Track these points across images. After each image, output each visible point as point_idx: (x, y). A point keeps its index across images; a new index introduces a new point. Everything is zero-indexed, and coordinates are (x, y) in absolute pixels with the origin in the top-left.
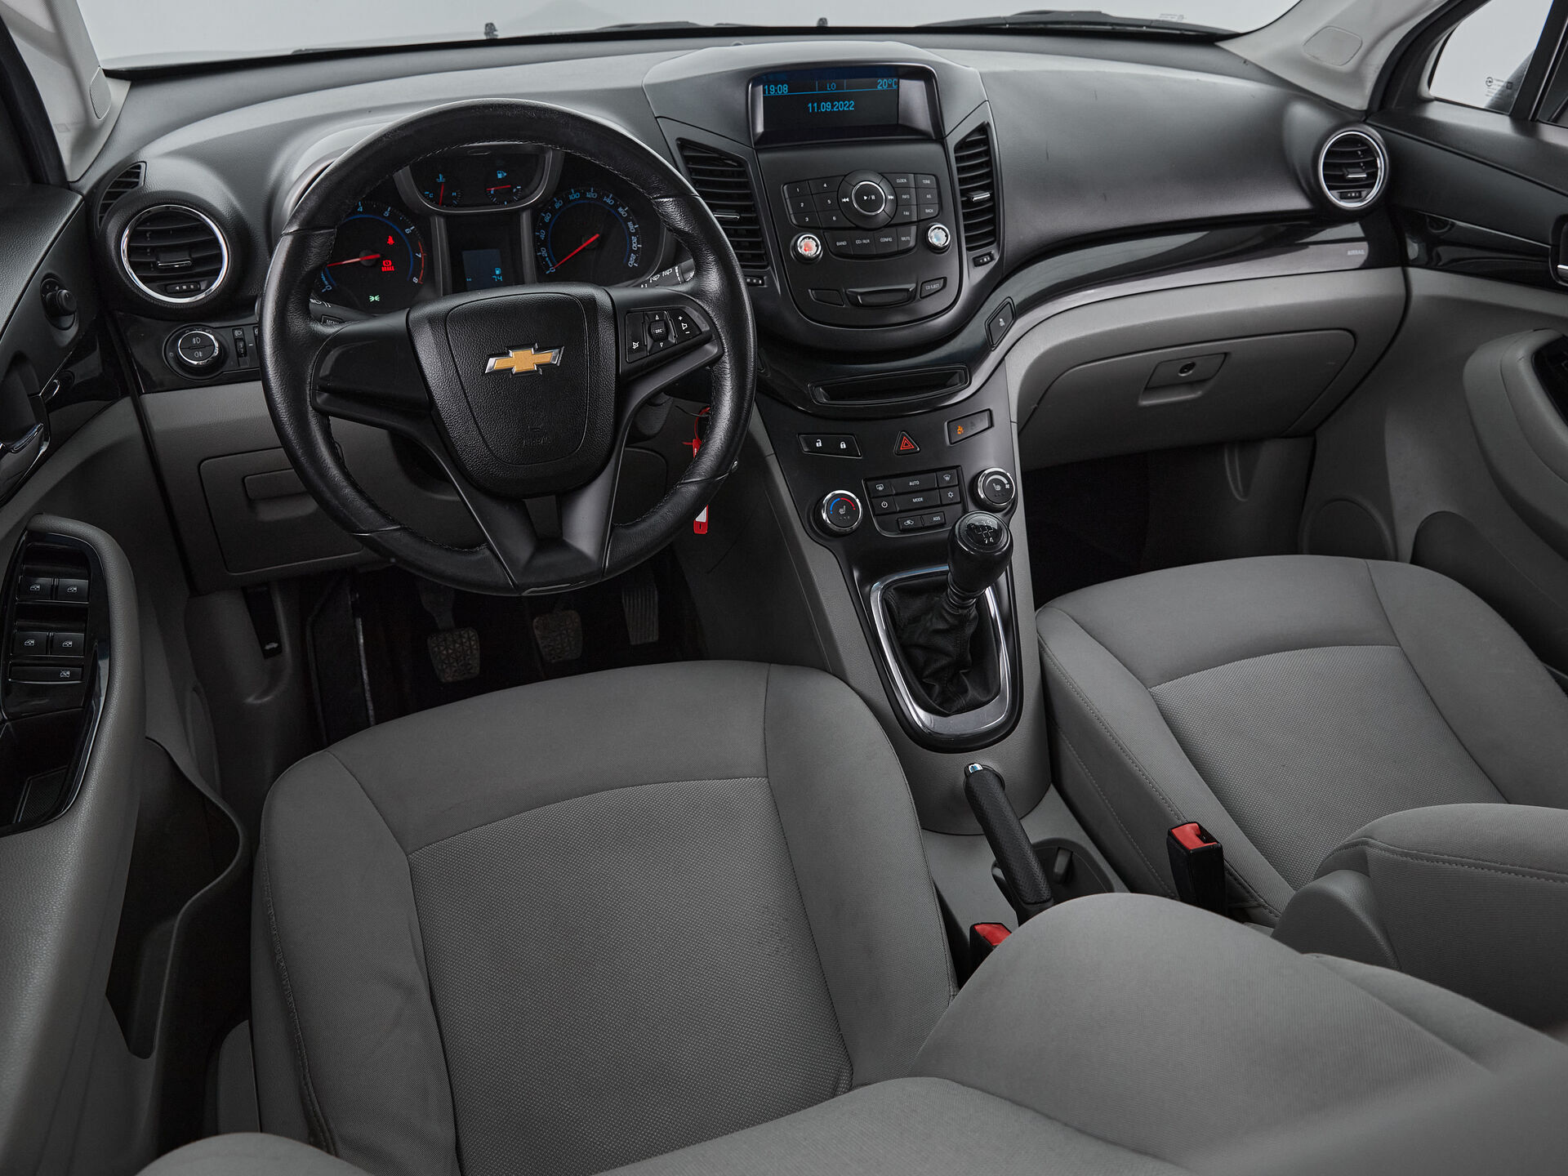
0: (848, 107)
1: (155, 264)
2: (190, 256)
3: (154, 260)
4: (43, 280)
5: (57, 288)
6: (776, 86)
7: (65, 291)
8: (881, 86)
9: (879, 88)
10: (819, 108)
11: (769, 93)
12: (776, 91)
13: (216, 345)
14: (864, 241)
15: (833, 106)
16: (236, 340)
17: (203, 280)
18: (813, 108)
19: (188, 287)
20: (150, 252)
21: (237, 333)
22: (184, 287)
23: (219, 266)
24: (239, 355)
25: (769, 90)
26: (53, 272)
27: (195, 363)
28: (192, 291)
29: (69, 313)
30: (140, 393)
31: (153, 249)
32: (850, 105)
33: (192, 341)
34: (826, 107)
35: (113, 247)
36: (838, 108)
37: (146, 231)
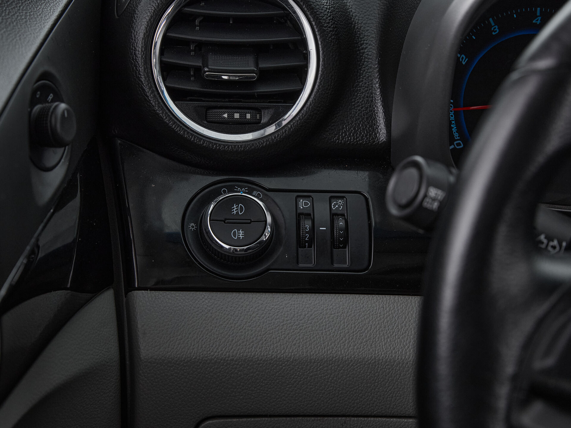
1: (198, 70)
2: (257, 65)
3: (199, 64)
4: (38, 81)
5: (51, 97)
7: (63, 106)
13: (269, 219)
16: (300, 216)
17: (268, 108)
19: (243, 116)
20: (194, 51)
21: (303, 204)
22: (237, 116)
23: (298, 88)
24: (300, 243)
26: (53, 70)
27: (227, 247)
28: (248, 123)
29: (59, 143)
30: (130, 287)
31: (200, 45)
33: (231, 210)
35: (142, 35)
37: (198, 15)
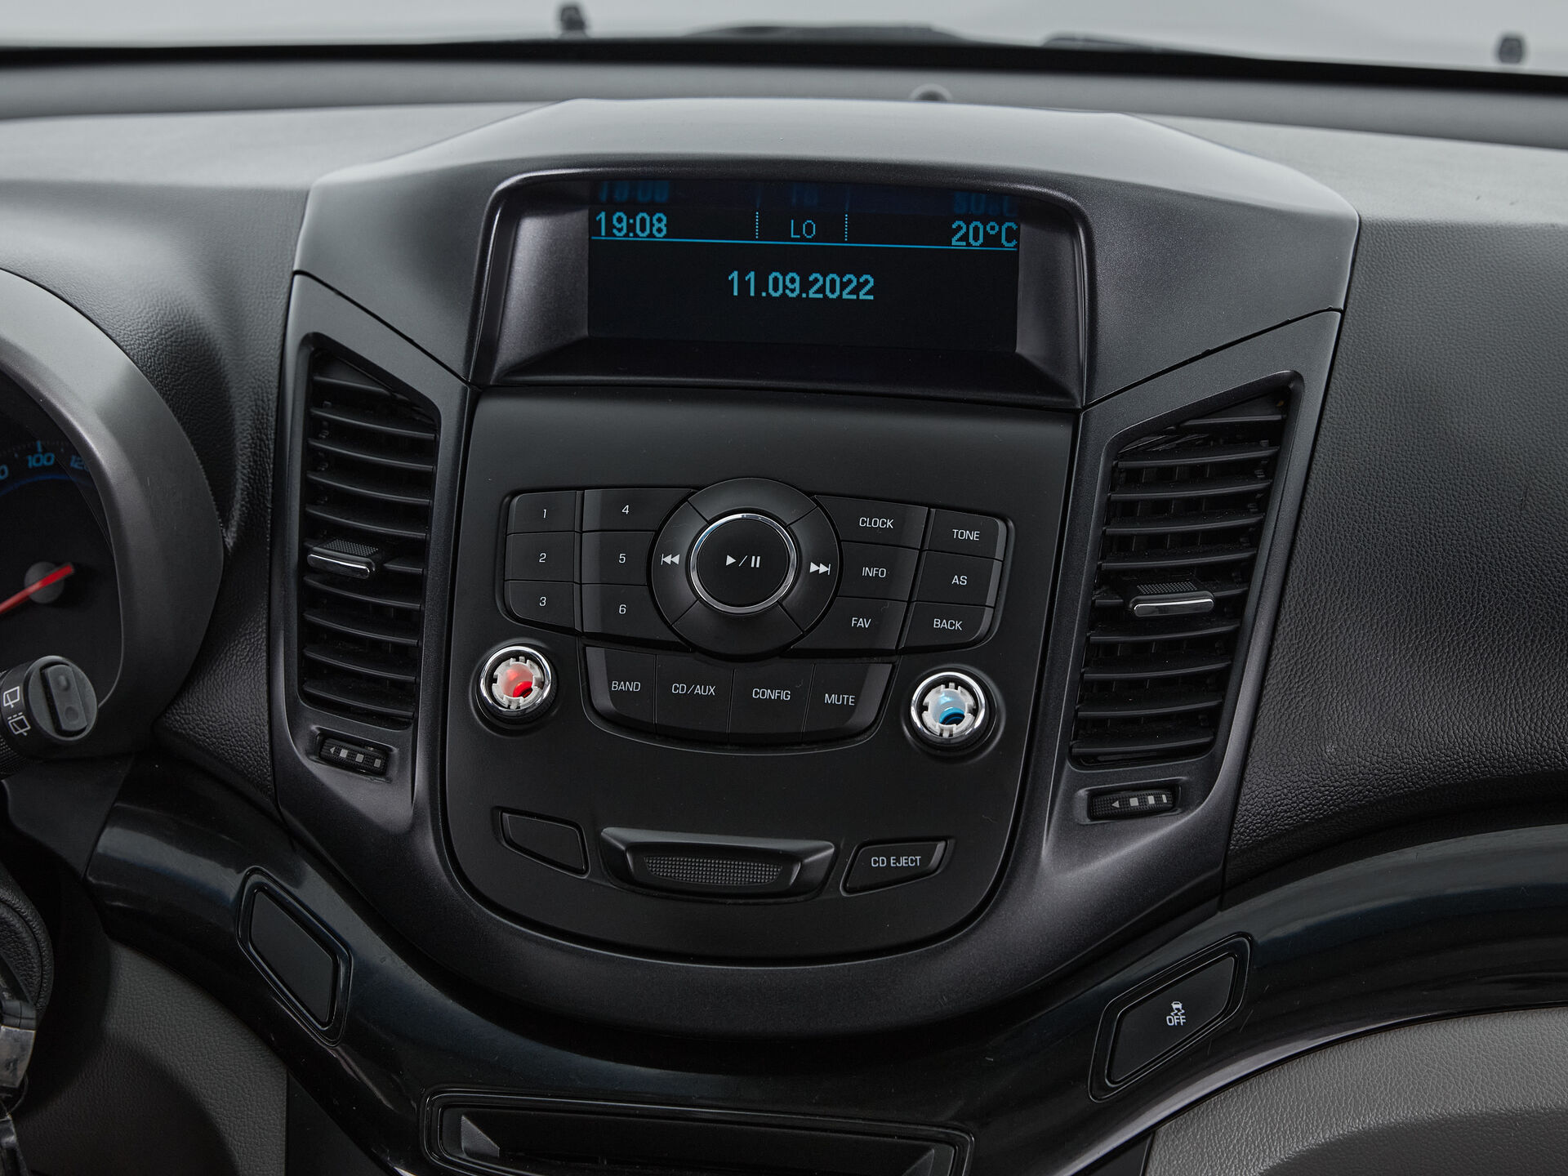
0: (855, 291)
6: (631, 215)
8: (965, 238)
9: (956, 243)
10: (762, 284)
11: (609, 233)
12: (631, 228)
14: (699, 690)
15: (806, 286)
18: (744, 285)
25: (610, 226)
32: (860, 286)
34: (786, 285)
36: (822, 290)
